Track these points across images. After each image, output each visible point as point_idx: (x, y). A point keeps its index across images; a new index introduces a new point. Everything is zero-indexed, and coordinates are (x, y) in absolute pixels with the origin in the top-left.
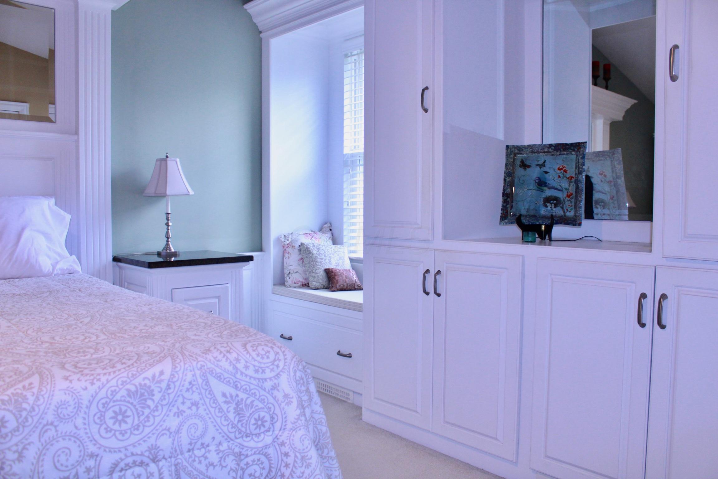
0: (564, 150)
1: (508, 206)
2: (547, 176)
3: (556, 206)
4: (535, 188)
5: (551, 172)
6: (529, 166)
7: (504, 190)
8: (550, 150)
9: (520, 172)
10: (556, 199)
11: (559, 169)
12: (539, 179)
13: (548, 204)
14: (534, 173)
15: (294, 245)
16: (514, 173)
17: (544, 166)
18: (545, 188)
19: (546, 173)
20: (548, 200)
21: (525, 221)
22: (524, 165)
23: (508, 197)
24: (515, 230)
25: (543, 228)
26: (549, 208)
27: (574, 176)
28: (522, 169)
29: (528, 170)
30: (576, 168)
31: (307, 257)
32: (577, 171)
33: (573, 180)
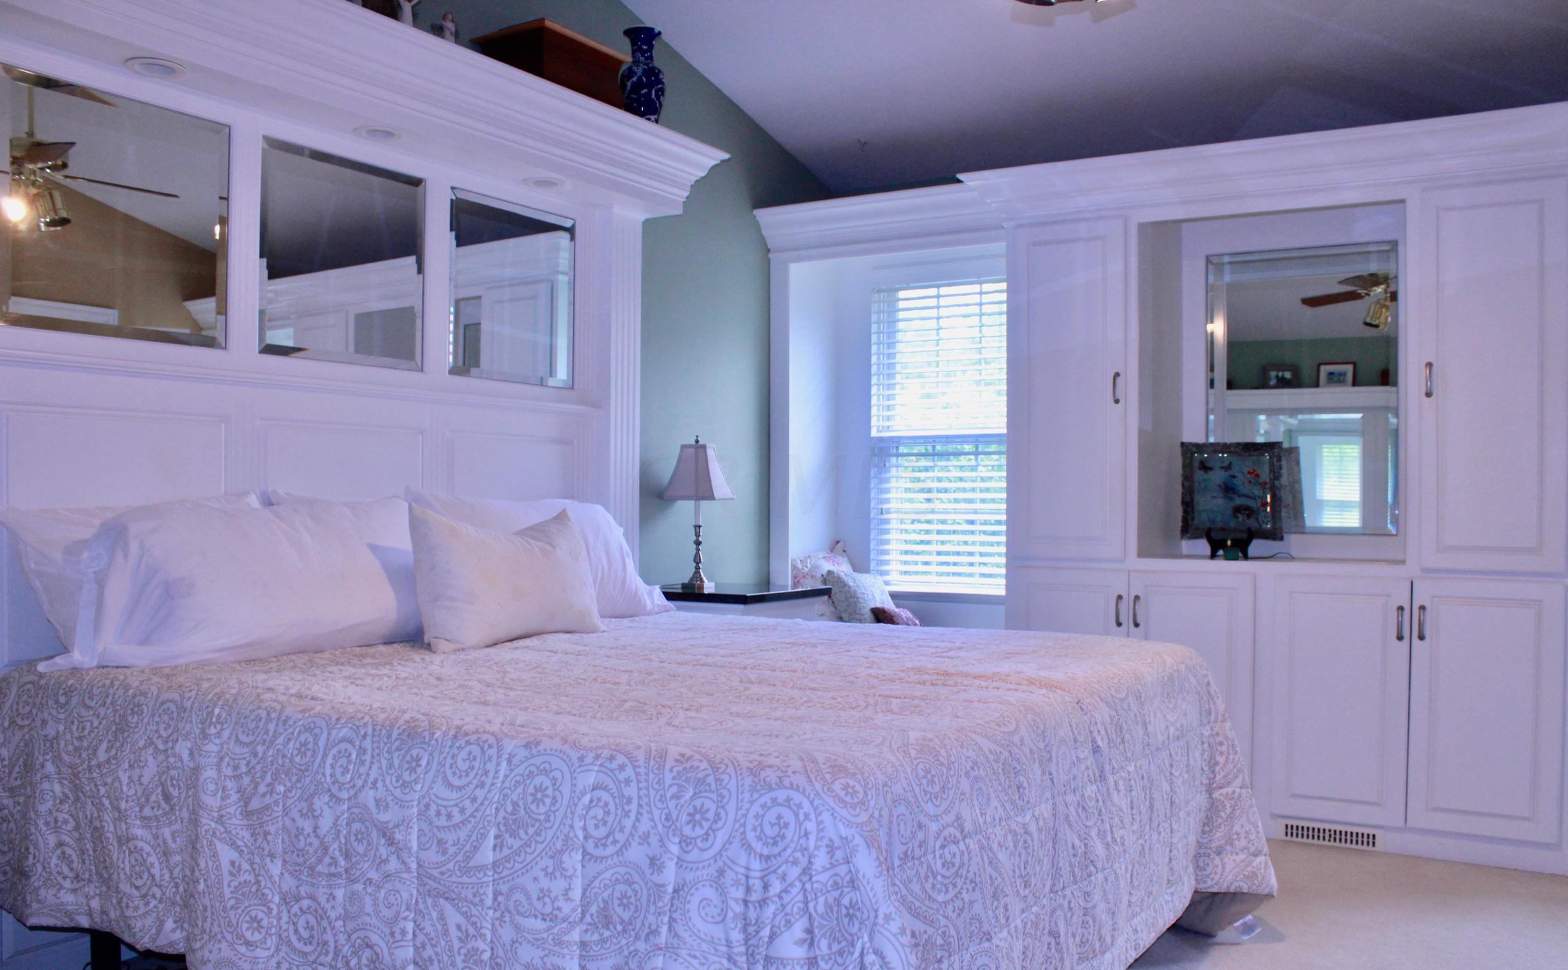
0: (1255, 450)
1: (1189, 517)
2: (1234, 481)
3: (1249, 516)
4: (1221, 495)
5: (1240, 476)
6: (1211, 469)
7: (1183, 498)
8: (1238, 450)
9: (1199, 475)
10: (1248, 508)
11: (1249, 473)
12: (1225, 484)
13: (1239, 515)
14: (1217, 477)
15: (814, 574)
16: (1192, 476)
17: (1230, 468)
18: (1235, 496)
19: (1234, 477)
20: (1237, 510)
21: (1214, 535)
22: (1205, 467)
23: (1188, 505)
24: (1203, 546)
25: (1229, 543)
26: (1241, 519)
27: (1268, 481)
28: (1201, 472)
29: (1211, 473)
30: (1270, 472)
31: (841, 592)
32: (1272, 476)
33: (1268, 486)
